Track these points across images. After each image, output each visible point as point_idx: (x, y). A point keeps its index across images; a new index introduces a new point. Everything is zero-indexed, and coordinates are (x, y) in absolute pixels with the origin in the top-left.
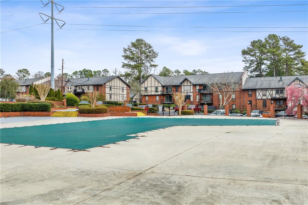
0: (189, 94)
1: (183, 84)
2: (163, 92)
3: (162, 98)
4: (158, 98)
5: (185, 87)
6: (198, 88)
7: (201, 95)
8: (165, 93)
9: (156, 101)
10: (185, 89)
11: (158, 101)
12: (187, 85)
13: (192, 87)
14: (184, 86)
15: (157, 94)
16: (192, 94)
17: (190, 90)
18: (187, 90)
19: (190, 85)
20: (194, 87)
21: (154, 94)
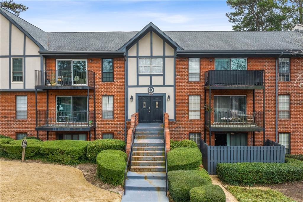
0: (157, 91)
1: (132, 52)
2: (47, 81)
3: (42, 107)
4: (22, 104)
5: (142, 62)
6: (194, 66)
7: (208, 95)
8: (56, 84)
9: (16, 116)
10: (142, 71)
11: (22, 116)
12: (152, 57)
13: (170, 63)
14: (138, 57)
15: (17, 86)
16: (169, 92)
17: (164, 75)
18: (151, 76)
19: (164, 57)
20: (181, 65)
21: (7, 87)
